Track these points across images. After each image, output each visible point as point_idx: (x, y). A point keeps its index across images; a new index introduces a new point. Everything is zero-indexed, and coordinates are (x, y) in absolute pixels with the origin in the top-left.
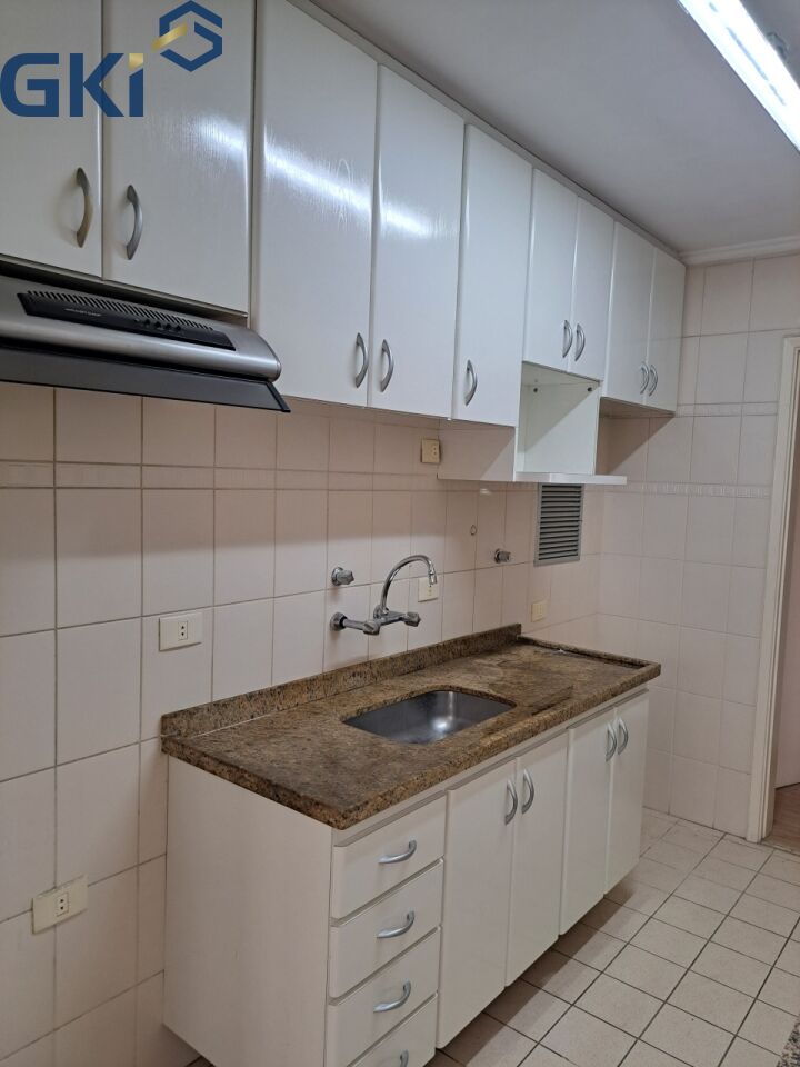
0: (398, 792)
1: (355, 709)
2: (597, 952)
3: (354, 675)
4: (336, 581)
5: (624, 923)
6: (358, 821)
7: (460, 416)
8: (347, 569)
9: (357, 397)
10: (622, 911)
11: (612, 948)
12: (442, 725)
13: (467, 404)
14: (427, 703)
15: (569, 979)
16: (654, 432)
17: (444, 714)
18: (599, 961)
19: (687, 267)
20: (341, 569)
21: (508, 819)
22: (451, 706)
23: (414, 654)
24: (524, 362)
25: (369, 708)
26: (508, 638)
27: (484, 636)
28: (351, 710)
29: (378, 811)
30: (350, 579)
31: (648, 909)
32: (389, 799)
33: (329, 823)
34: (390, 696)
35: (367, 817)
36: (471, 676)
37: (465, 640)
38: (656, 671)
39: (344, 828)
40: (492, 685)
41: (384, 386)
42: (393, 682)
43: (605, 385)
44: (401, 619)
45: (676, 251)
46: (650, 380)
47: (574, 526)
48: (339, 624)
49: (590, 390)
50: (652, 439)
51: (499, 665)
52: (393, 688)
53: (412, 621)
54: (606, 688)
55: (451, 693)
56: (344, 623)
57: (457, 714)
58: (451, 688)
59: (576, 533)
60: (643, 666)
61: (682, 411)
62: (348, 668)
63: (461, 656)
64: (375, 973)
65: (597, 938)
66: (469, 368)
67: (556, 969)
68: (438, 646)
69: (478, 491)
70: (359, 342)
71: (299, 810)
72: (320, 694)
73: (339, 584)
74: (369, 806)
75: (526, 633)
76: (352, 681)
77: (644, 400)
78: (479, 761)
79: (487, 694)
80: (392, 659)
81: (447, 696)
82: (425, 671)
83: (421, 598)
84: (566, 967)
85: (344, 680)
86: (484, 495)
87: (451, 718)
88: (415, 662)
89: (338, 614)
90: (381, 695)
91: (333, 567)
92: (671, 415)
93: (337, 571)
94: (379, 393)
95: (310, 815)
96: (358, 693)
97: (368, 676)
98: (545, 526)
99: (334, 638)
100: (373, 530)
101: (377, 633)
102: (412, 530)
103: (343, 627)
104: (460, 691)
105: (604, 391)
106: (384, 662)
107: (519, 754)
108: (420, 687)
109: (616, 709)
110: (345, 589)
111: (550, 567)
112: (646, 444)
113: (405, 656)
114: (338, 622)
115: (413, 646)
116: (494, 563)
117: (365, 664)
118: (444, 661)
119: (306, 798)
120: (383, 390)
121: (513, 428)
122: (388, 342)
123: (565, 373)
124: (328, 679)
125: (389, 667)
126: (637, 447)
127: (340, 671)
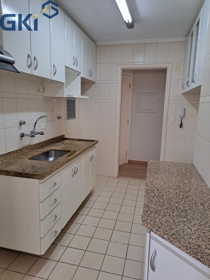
0: (53, 170)
1: (30, 156)
2: (89, 204)
3: (27, 149)
4: (21, 124)
5: (93, 198)
6: (45, 177)
7: (53, 79)
8: (23, 120)
9: (29, 71)
10: (92, 195)
11: (92, 203)
12: (51, 159)
13: (54, 76)
14: (47, 154)
15: (84, 211)
16: (91, 87)
17: (51, 156)
18: (90, 206)
19: (96, 46)
20: (21, 120)
21: (73, 176)
22: (53, 154)
23: (41, 143)
24: (65, 66)
25: (34, 156)
26: (61, 139)
27: (56, 138)
28: (30, 157)
29: (49, 175)
30: (24, 123)
31: (98, 194)
32: (51, 172)
33: (38, 179)
34: (38, 153)
35: (47, 176)
36: (57, 147)
37: (52, 139)
38: (97, 142)
39: (43, 179)
40: (62, 148)
41: (35, 69)
42: (37, 150)
43: (82, 74)
44: (39, 133)
45: (94, 41)
46: (91, 74)
47: (74, 110)
48: (22, 136)
49: (78, 75)
50: (90, 89)
51: (62, 144)
52: (38, 151)
53: (42, 134)
54: (89, 146)
55: (53, 151)
56: (24, 135)
57: (55, 156)
58: (53, 150)
59: (75, 112)
60: (94, 141)
61: (97, 82)
62: (26, 147)
63: (52, 143)
64: (49, 213)
65: (89, 202)
66: (54, 66)
67: (82, 209)
68: (46, 141)
69: (53, 100)
70: (29, 56)
71: (29, 178)
72: (19, 154)
73: (21, 125)
74: (47, 174)
75: (66, 137)
76: (27, 150)
77: (89, 78)
78: (68, 163)
79: (62, 150)
80: (36, 144)
81: (52, 152)
82: (44, 147)
83: (42, 129)
84: (83, 209)
85: (25, 150)
86: (54, 102)
87: (53, 157)
88: (41, 145)
89: (22, 133)
90: (36, 153)
91: (19, 120)
92: (94, 83)
93: (20, 121)
94: (34, 71)
95: (32, 178)
96: (29, 153)
97: (31, 149)
98: (68, 110)
99: (21, 139)
100: (29, 110)
101: (34, 137)
102: (38, 110)
103: (24, 136)
104: (55, 150)
105: (82, 75)
106: (34, 145)
107: (74, 161)
108: (45, 150)
109: (91, 151)
110: (23, 126)
111: (69, 120)
112: (89, 90)
113: (39, 143)
114: (22, 135)
115: (41, 141)
116: (58, 119)
117: (30, 146)
118: (48, 144)
119: (31, 174)
120: (35, 70)
121: (64, 83)
122: (35, 57)
123: (74, 70)
124: (21, 150)
125: (35, 146)
126: (87, 90)
127: (24, 148)
